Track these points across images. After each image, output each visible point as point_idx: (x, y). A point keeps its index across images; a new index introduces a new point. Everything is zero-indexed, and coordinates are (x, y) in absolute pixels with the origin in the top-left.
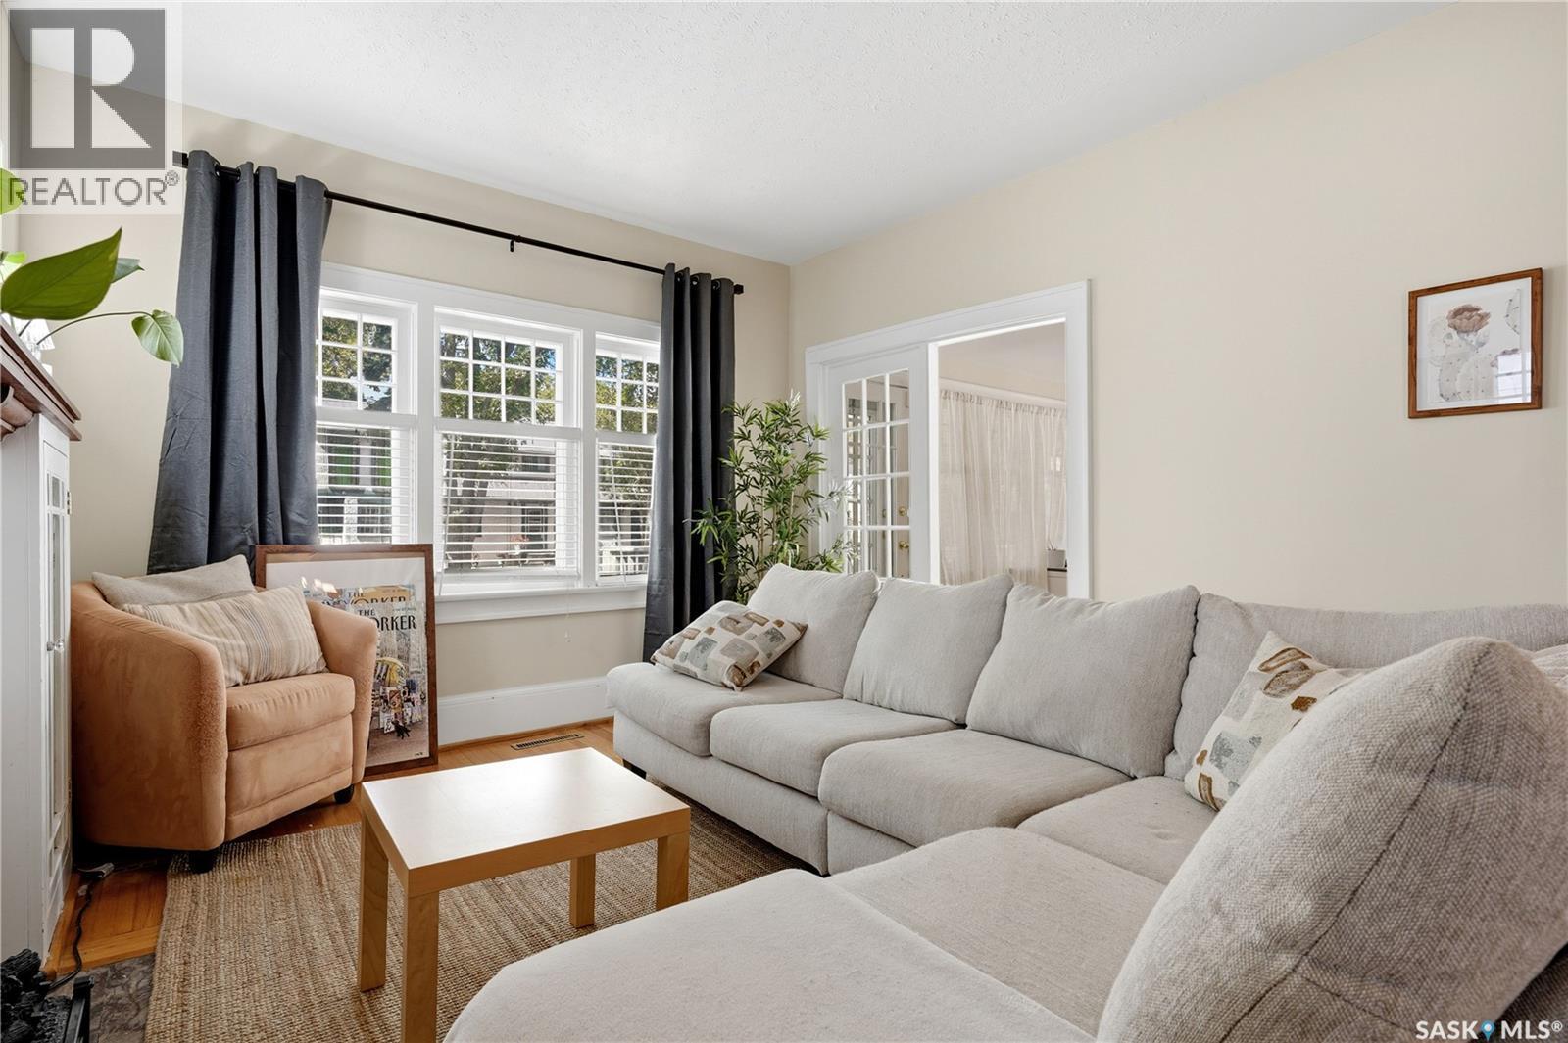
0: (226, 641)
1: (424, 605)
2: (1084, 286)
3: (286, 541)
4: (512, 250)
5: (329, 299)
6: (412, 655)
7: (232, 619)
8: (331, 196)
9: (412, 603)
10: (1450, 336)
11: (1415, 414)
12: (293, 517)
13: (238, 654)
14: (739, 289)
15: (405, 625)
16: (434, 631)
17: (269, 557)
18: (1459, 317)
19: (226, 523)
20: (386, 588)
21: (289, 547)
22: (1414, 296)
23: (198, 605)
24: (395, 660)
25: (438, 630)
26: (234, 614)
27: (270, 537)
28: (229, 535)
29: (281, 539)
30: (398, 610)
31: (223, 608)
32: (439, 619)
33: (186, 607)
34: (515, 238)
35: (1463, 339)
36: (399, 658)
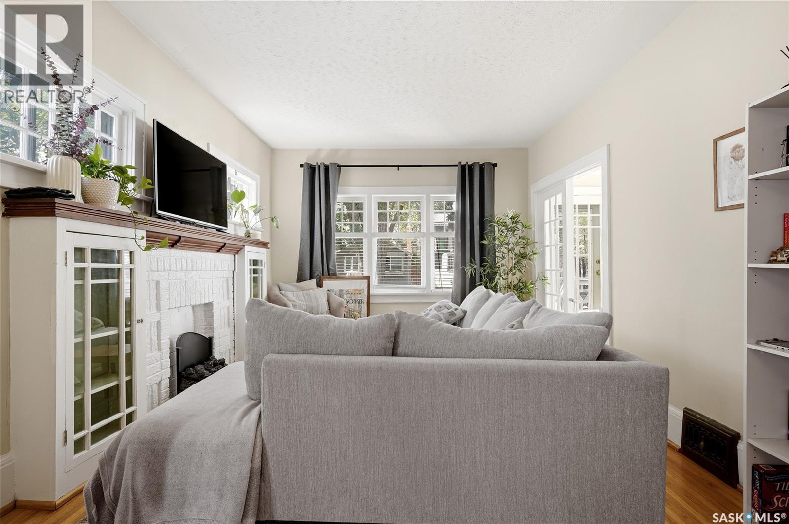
0: (301, 302)
1: (367, 296)
2: (605, 147)
3: (329, 274)
4: (398, 170)
5: (339, 197)
6: (362, 312)
7: (304, 296)
8: (340, 166)
9: (363, 296)
10: (731, 163)
11: (718, 208)
12: (331, 267)
13: (303, 306)
14: (495, 165)
15: (361, 302)
16: (369, 305)
17: (324, 279)
18: (735, 152)
19: (314, 269)
20: (355, 290)
21: (329, 276)
22: (716, 141)
23: (298, 293)
24: (357, 313)
25: (371, 305)
26: (305, 295)
27: (325, 273)
28: (315, 273)
29: (327, 274)
30: (359, 297)
31: (303, 293)
32: (371, 301)
33: (294, 293)
34: (399, 166)
35: (736, 164)
36: (358, 313)
